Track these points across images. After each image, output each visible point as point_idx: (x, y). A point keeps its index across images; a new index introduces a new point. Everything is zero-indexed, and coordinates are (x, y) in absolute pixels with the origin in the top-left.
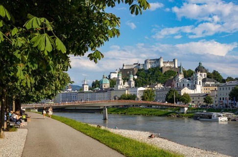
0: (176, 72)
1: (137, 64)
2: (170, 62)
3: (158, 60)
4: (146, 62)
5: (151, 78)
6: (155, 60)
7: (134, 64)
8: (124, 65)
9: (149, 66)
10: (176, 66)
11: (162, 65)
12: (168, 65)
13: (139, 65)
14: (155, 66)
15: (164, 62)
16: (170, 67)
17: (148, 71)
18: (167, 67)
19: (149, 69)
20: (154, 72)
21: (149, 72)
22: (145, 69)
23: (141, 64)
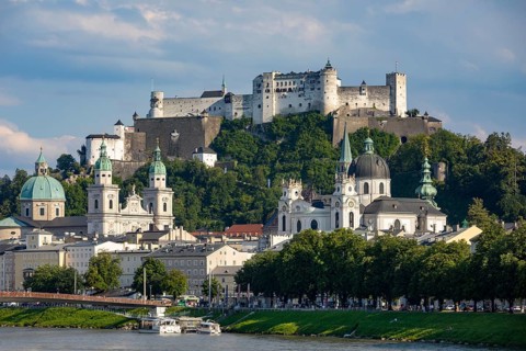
0: (398, 135)
1: (219, 94)
2: (371, 89)
3: (315, 79)
4: (259, 84)
5: (278, 164)
6: (300, 75)
7: (206, 95)
8: (154, 101)
9: (272, 107)
10: (402, 109)
11: (332, 101)
12: (362, 101)
13: (228, 99)
14: (300, 104)
15: (342, 89)
16: (371, 113)
17: (269, 131)
18: (357, 113)
19: (275, 119)
20: (293, 137)
21: (274, 137)
22: (256, 121)
23: (239, 97)
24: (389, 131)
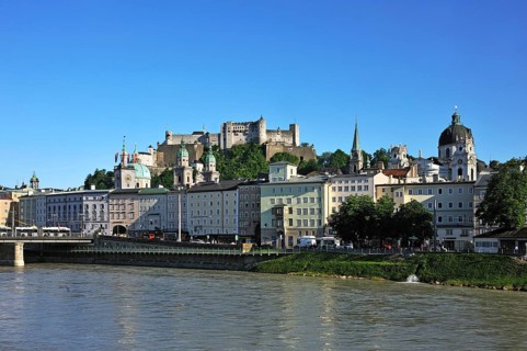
0: (299, 156)
1: (201, 133)
2: (283, 132)
3: (255, 126)
4: (223, 128)
6: (245, 124)
7: (195, 133)
8: (167, 135)
9: (233, 140)
10: (298, 144)
11: (264, 137)
12: (278, 138)
13: (207, 135)
14: (246, 139)
15: (268, 132)
16: (283, 144)
17: (230, 152)
18: (276, 144)
19: (234, 147)
20: (244, 159)
22: (223, 147)
23: (213, 135)
24: (293, 154)
